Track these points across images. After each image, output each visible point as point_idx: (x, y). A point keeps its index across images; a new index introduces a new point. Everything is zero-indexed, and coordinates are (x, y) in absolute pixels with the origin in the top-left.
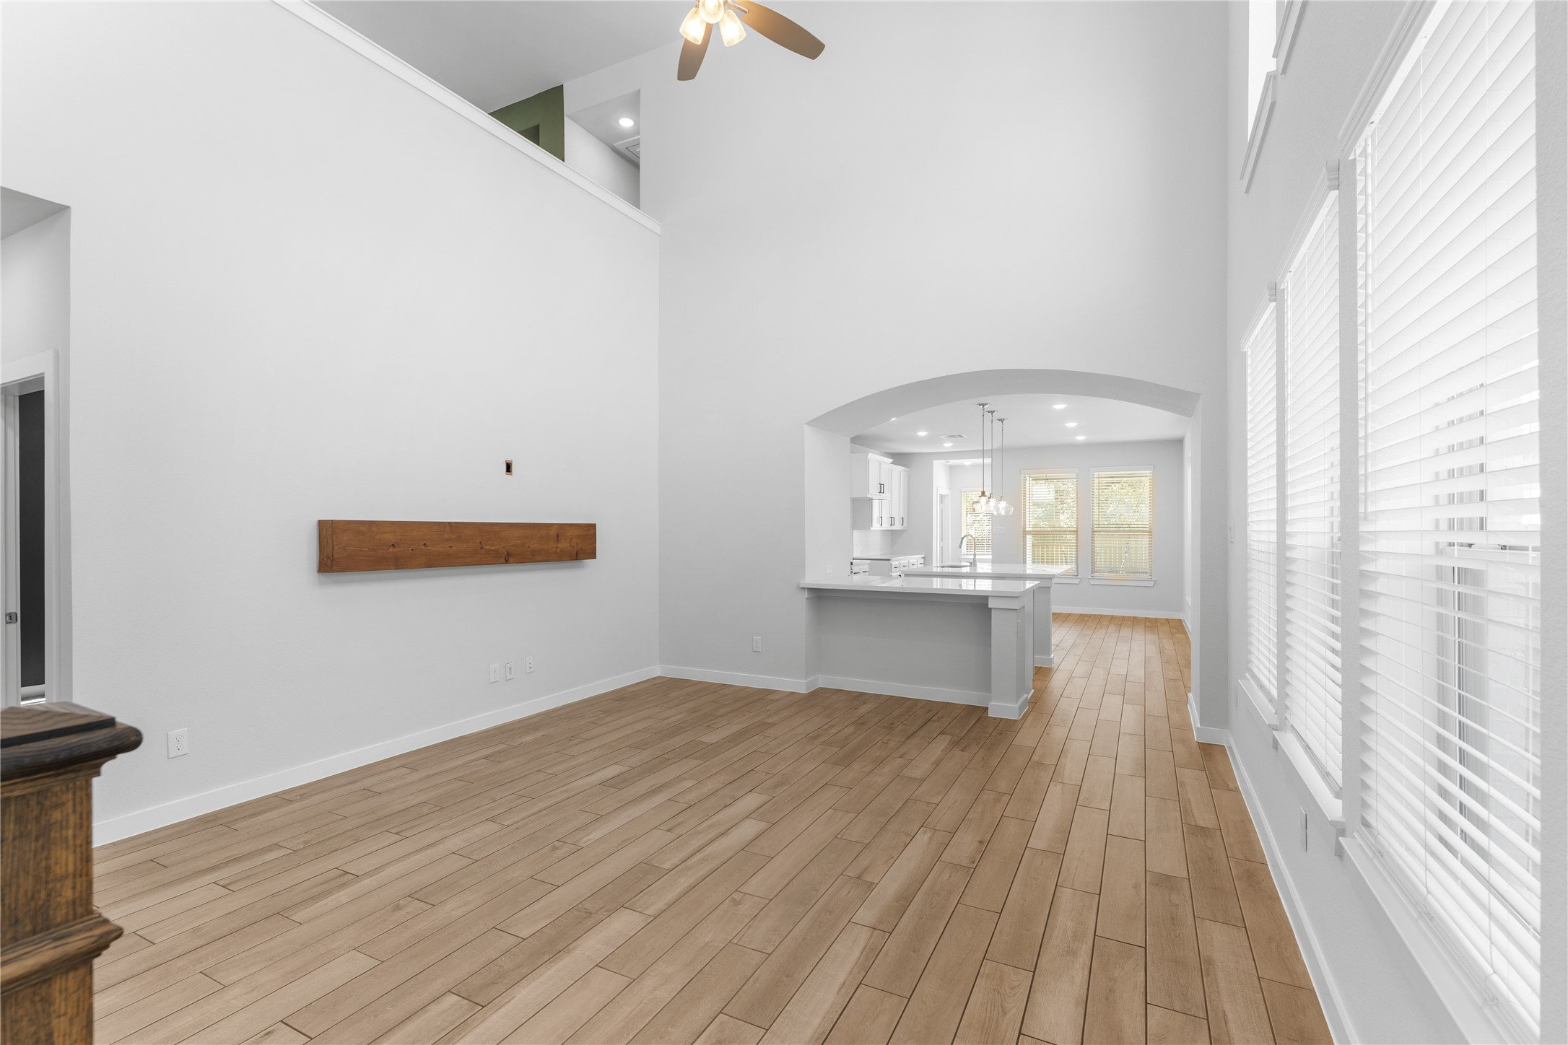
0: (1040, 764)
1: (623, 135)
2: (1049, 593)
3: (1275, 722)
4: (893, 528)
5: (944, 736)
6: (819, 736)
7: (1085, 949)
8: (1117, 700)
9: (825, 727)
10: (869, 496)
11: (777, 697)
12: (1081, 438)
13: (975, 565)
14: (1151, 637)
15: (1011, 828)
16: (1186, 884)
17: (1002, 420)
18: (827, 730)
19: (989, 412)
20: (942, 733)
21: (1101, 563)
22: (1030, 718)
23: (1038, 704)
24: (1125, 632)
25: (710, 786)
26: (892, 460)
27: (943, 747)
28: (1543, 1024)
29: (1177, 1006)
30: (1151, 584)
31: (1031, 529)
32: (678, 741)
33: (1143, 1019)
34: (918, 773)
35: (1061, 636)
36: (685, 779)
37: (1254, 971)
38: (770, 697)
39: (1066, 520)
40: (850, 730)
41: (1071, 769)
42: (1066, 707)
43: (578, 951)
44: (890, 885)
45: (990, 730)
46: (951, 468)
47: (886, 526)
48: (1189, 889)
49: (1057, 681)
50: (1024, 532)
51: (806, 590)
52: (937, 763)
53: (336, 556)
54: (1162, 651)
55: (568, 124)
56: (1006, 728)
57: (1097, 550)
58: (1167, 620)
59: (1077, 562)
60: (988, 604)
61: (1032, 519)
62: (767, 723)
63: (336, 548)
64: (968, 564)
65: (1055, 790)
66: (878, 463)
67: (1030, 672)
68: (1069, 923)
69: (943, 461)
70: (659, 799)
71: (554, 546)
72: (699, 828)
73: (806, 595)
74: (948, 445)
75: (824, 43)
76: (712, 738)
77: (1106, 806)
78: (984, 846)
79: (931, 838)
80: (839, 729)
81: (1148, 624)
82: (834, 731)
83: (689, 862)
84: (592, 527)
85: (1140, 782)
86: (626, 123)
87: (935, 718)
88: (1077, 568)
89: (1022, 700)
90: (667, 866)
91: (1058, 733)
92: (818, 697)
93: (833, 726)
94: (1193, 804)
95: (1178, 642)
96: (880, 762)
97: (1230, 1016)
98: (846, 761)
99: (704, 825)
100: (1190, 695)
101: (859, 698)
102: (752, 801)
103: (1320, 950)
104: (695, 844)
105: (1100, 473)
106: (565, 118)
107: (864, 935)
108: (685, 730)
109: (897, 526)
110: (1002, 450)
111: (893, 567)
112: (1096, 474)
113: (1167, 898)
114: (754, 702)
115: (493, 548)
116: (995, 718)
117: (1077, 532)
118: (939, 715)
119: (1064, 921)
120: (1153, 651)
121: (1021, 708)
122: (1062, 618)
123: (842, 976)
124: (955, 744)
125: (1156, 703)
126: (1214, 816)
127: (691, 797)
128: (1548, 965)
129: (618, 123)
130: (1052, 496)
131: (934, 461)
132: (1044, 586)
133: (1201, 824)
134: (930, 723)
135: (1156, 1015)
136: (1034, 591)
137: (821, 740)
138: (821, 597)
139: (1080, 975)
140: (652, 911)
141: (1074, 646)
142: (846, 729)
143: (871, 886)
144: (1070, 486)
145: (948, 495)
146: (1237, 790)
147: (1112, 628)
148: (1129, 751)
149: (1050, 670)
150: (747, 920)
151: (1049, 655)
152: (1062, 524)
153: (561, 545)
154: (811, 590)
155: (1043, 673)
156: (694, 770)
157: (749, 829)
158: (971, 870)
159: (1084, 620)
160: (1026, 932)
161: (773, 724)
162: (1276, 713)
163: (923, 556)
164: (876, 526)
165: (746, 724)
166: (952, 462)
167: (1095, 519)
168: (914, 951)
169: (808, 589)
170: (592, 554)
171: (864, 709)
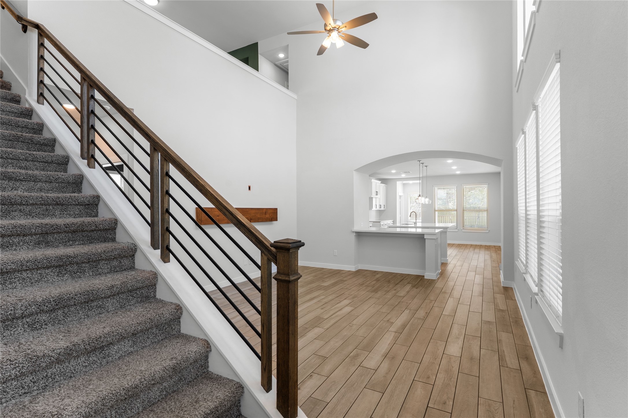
0: (445, 293)
1: (279, 59)
2: (446, 234)
3: (524, 271)
4: (381, 209)
5: (409, 284)
6: (364, 284)
7: (462, 337)
8: (474, 273)
9: (365, 281)
10: (372, 196)
11: (344, 272)
12: (458, 172)
13: (416, 224)
14: (487, 252)
15: (436, 310)
16: (495, 323)
17: (426, 166)
18: (366, 282)
19: (421, 163)
20: (408, 283)
21: (467, 223)
22: (440, 279)
23: (442, 274)
24: (477, 250)
25: (330, 298)
26: (380, 182)
27: (409, 288)
28: (562, 314)
29: (490, 349)
30: (488, 231)
31: (437, 209)
32: (313, 285)
33: (479, 352)
34: (402, 295)
35: (451, 252)
36: (321, 296)
37: (514, 342)
38: (342, 272)
39: (452, 205)
40: (375, 282)
41: (456, 294)
42: (454, 276)
43: (307, 336)
44: (398, 323)
45: (426, 283)
46: (404, 184)
47: (378, 208)
48: (496, 325)
49: (450, 267)
50: (435, 210)
51: (354, 233)
52: (408, 292)
53: (202, 220)
54: (491, 257)
55: (260, 57)
56: (431, 282)
57: (465, 218)
58: (494, 246)
59: (457, 223)
60: (424, 237)
61: (438, 205)
62: (343, 280)
63: (202, 217)
64: (414, 223)
65: (451, 300)
66: (376, 184)
67: (439, 264)
68: (457, 331)
69: (401, 182)
70: (315, 301)
71: (264, 216)
72: (332, 308)
73: (354, 234)
74: (403, 176)
75: (369, 44)
76: (326, 284)
77: (469, 304)
78: (428, 314)
79: (409, 312)
80: (370, 282)
81: (486, 247)
82: (368, 282)
83: (332, 317)
84: (276, 209)
85: (481, 298)
86: (281, 56)
87: (405, 279)
88: (457, 225)
89: (437, 273)
90: (325, 317)
91: (451, 284)
92: (359, 273)
93: (368, 281)
94: (499, 304)
95: (498, 254)
96: (388, 292)
97: (505, 351)
98: (376, 291)
99: (333, 308)
100: (501, 271)
101: (375, 273)
102: (346, 302)
103: (533, 334)
104: (332, 313)
105: (466, 186)
106: (259, 55)
107: (393, 334)
108: (314, 282)
109: (382, 209)
110: (427, 177)
111: (381, 225)
112: (464, 186)
113: (488, 326)
114: (336, 273)
116: (427, 279)
117: (457, 210)
118: (406, 278)
119: (455, 331)
120: (488, 257)
121: (437, 275)
122: (452, 245)
123: (389, 342)
124: (414, 286)
125: (488, 274)
126: (506, 307)
127: (326, 300)
128: (564, 301)
129: (278, 55)
130: (445, 195)
131: (397, 182)
132: (445, 231)
133: (502, 309)
134: (403, 280)
135: (483, 351)
136: (441, 232)
137: (365, 285)
138: (360, 235)
139: (460, 342)
140: (326, 327)
141: (456, 255)
142: (373, 282)
143: (392, 323)
144: (454, 191)
145: (402, 196)
146: (515, 300)
147: (471, 249)
148: (477, 289)
149: (447, 263)
150: (356, 330)
151: (447, 258)
152: (450, 207)
153: (266, 216)
154: (356, 232)
155: (444, 265)
156: (323, 294)
157: (348, 309)
158: (425, 319)
159: (460, 246)
161: (346, 280)
162: (525, 269)
163: (393, 220)
164: (374, 208)
165: (336, 280)
166: (405, 182)
167: (464, 205)
168: (409, 337)
169: (355, 232)
170: (276, 219)
171: (378, 276)
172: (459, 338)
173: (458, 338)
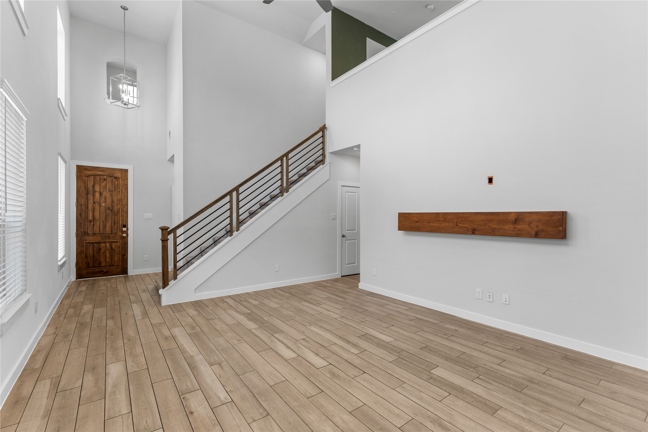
115: (464, 226)
119: (122, 397)
160: (137, 383)
172: (113, 386)
173: (115, 386)
